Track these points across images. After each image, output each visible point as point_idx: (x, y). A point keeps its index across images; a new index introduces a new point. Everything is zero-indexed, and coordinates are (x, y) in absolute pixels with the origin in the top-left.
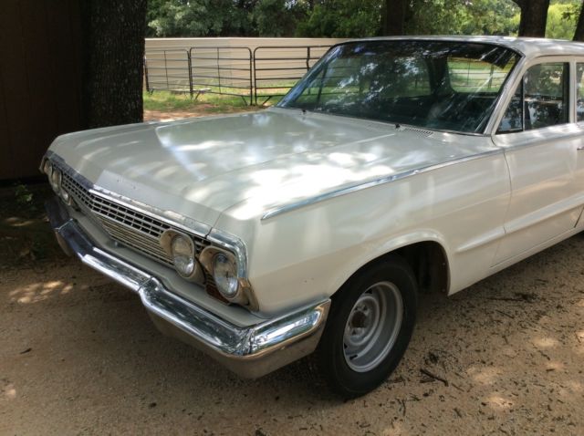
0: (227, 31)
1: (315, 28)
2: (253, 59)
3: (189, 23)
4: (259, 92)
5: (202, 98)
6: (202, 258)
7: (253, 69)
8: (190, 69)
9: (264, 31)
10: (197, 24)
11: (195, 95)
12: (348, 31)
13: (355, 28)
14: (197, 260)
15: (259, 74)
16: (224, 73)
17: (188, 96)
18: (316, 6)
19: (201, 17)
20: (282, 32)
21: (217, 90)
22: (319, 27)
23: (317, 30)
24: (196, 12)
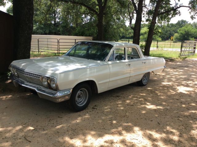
0: (50, 33)
1: (78, 33)
2: (58, 42)
3: (38, 30)
4: (60, 52)
5: (42, 53)
6: (49, 81)
7: (58, 45)
8: (38, 44)
9: (62, 33)
10: (40, 30)
11: (40, 52)
12: (88, 34)
13: (90, 34)
14: (47, 82)
15: (60, 47)
16: (49, 46)
17: (38, 52)
18: (78, 27)
19: (42, 28)
20: (68, 34)
21: (47, 51)
22: (79, 33)
23: (79, 34)
24: (40, 27)
